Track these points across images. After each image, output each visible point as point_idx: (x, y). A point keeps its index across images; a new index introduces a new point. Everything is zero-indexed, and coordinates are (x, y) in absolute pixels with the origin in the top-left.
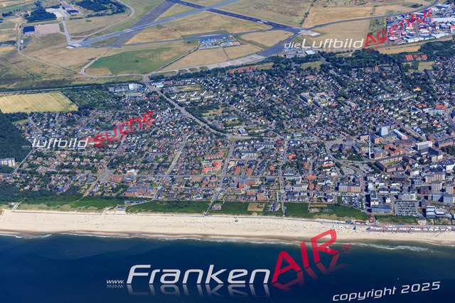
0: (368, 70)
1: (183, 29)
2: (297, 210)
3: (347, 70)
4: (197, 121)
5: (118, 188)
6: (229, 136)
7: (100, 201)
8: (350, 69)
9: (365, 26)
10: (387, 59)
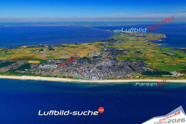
0: (84, 60)
1: (61, 53)
2: (64, 77)
5: (41, 74)
7: (37, 75)
9: (87, 54)
10: (87, 58)
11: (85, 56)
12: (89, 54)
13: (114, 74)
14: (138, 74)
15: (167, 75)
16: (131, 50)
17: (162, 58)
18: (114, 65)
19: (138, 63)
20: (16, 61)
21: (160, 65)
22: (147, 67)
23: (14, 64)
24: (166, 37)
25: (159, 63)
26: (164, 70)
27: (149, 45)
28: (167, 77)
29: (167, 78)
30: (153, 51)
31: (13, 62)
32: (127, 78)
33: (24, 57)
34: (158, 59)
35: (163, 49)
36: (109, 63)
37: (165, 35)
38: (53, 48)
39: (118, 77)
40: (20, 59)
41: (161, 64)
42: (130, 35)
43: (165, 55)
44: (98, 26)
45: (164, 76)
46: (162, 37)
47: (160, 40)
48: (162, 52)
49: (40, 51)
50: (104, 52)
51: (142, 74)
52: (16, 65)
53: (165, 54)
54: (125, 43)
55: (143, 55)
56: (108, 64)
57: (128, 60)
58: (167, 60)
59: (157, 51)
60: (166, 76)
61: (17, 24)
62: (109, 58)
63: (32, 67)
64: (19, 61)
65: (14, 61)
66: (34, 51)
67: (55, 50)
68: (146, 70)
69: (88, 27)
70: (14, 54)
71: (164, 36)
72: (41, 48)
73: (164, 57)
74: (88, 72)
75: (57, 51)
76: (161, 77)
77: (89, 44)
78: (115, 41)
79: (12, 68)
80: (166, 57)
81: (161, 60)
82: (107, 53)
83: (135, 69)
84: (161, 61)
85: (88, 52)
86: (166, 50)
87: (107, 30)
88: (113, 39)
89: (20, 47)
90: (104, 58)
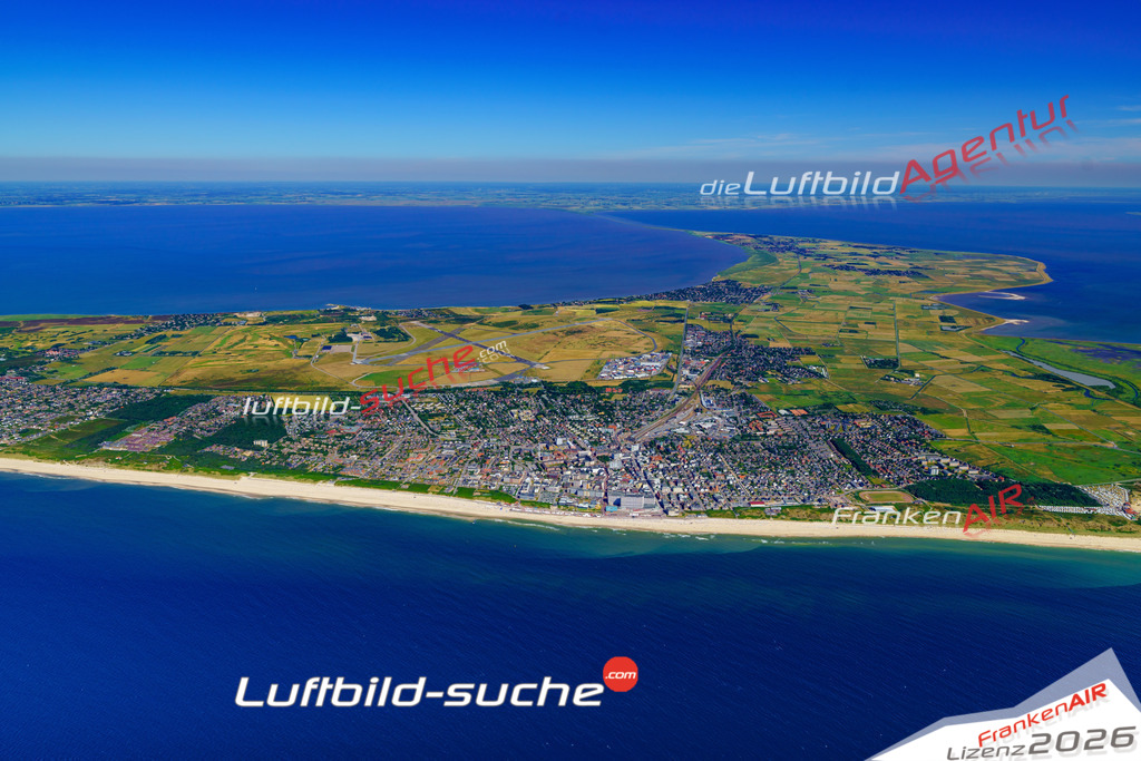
0: (572, 397)
2: (465, 493)
3: (555, 396)
4: (422, 424)
5: (338, 467)
6: (440, 436)
7: (317, 477)
8: (558, 395)
9: (587, 364)
10: (591, 389)
11: (576, 377)
12: (598, 365)
13: (744, 488)
14: (888, 491)
15: (1068, 505)
16: (842, 353)
17: (1031, 401)
18: (745, 436)
19: (886, 429)
20: (208, 393)
21: (1021, 446)
22: (942, 454)
23: (200, 407)
24: (1047, 279)
25: (1016, 434)
26: (1047, 475)
27: (946, 325)
28: (1068, 516)
29: (1064, 522)
30: (976, 358)
31: (192, 401)
32: (822, 511)
33: (251, 374)
34: (1008, 406)
35: (1036, 347)
36: (717, 422)
37: (1041, 266)
38: (403, 327)
39: (769, 504)
40: (229, 384)
41: (1026, 440)
42: (831, 262)
43: (1050, 385)
44: (647, 207)
45: (1049, 508)
46: (1027, 276)
47: (1017, 297)
48: (1026, 365)
49: (331, 340)
50: (683, 359)
51: (916, 491)
52: (206, 416)
53: (1047, 377)
54: (803, 306)
55: (912, 382)
56: (708, 425)
57: (828, 406)
58: (1064, 415)
59: (996, 361)
60: (1057, 509)
61: (211, 194)
62: (718, 391)
63: (291, 430)
64: (225, 393)
65: (194, 393)
66: (302, 341)
67: (414, 342)
68: (935, 471)
69: (590, 212)
70: (195, 354)
71: (1040, 274)
72: (337, 327)
73: (1043, 395)
74: (595, 471)
75: (421, 347)
76: (1031, 514)
77: (599, 311)
78: (748, 295)
79: (189, 433)
80: (1057, 400)
81: (1027, 414)
82: (704, 363)
83: (868, 459)
84: (1024, 420)
85: (593, 354)
86: (1056, 353)
87: (698, 233)
88: (734, 282)
89: (226, 315)
90: (684, 394)
